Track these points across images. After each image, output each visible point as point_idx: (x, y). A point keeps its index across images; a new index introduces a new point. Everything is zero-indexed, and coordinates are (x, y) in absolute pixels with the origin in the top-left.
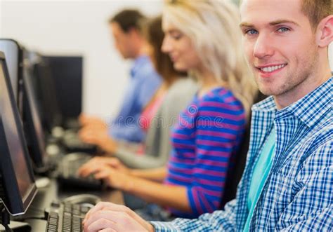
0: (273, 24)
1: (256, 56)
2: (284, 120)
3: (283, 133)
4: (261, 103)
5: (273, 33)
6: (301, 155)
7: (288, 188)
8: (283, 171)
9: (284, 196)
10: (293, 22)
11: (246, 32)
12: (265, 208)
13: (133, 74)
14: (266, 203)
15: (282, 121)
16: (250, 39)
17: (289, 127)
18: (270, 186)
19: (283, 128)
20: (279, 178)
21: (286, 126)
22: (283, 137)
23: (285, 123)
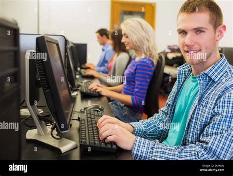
0: (195, 29)
1: (186, 45)
2: (202, 78)
4: (181, 66)
5: (195, 34)
6: (217, 97)
7: (209, 114)
8: (204, 104)
9: (206, 118)
10: (205, 28)
11: (180, 33)
12: (194, 123)
13: (103, 50)
14: (194, 121)
16: (182, 36)
18: (196, 111)
20: (201, 108)
21: (203, 81)
22: (202, 87)
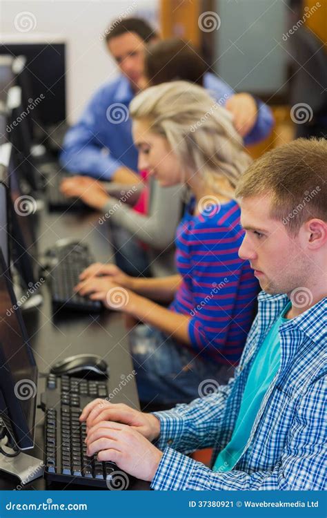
2: (290, 332)
3: (288, 347)
15: (287, 333)
17: (294, 339)
19: (289, 342)
21: (291, 339)
22: (288, 351)
23: (291, 335)
